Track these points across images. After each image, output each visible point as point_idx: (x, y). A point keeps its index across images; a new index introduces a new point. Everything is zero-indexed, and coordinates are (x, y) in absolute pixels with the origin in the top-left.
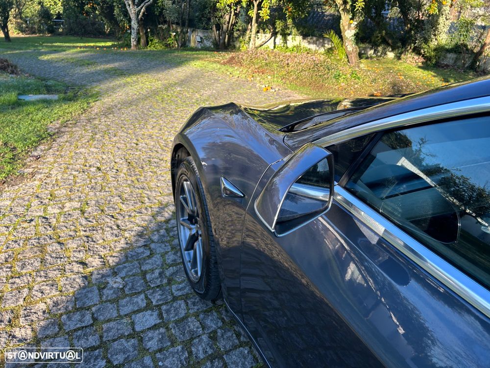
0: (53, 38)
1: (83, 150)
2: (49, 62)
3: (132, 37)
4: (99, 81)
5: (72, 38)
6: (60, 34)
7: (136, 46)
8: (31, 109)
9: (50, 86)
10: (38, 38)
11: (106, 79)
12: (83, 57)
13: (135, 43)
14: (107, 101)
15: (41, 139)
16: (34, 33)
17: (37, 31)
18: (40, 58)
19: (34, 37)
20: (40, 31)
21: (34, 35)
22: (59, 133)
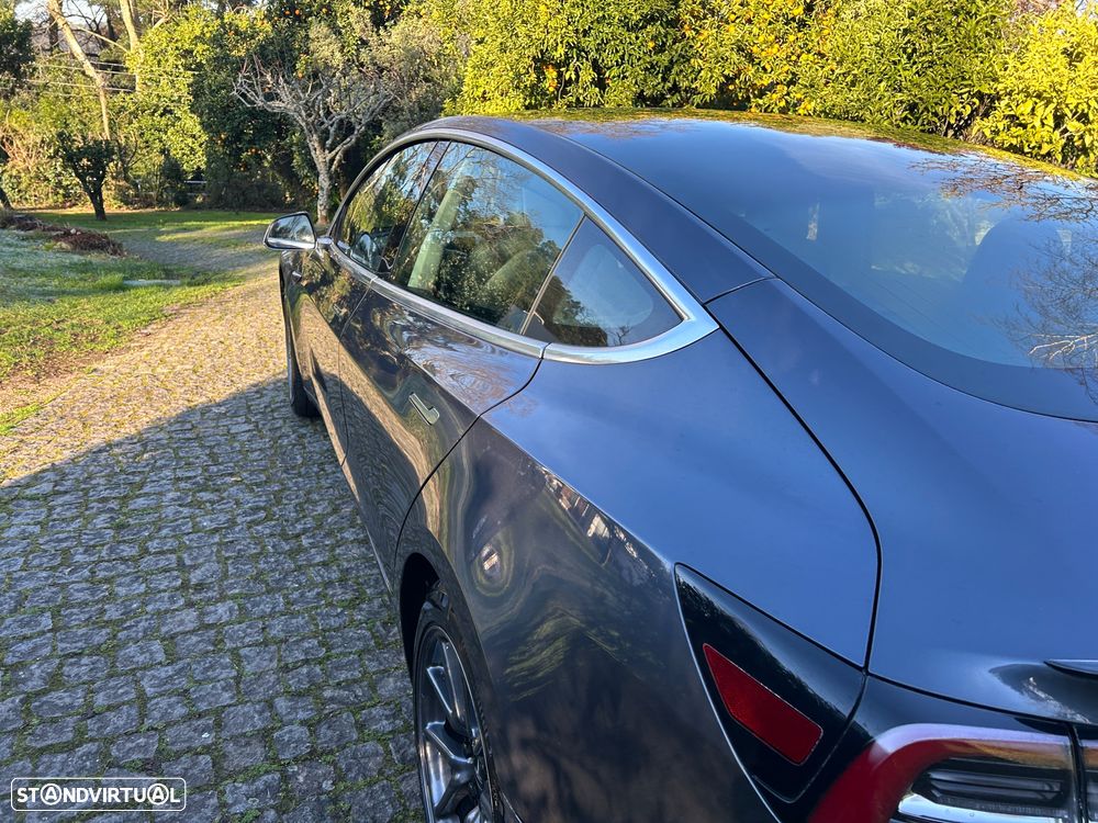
0: (186, 214)
1: (206, 328)
2: (173, 244)
3: (320, 202)
4: (248, 265)
5: (220, 213)
6: (199, 207)
7: (326, 218)
8: (142, 292)
9: (170, 271)
10: (156, 214)
11: (259, 261)
12: (230, 235)
13: (324, 213)
14: (251, 285)
15: (153, 319)
16: (150, 205)
17: (155, 203)
18: (158, 239)
19: (148, 214)
20: (161, 202)
21: (149, 210)
22: (177, 314)
